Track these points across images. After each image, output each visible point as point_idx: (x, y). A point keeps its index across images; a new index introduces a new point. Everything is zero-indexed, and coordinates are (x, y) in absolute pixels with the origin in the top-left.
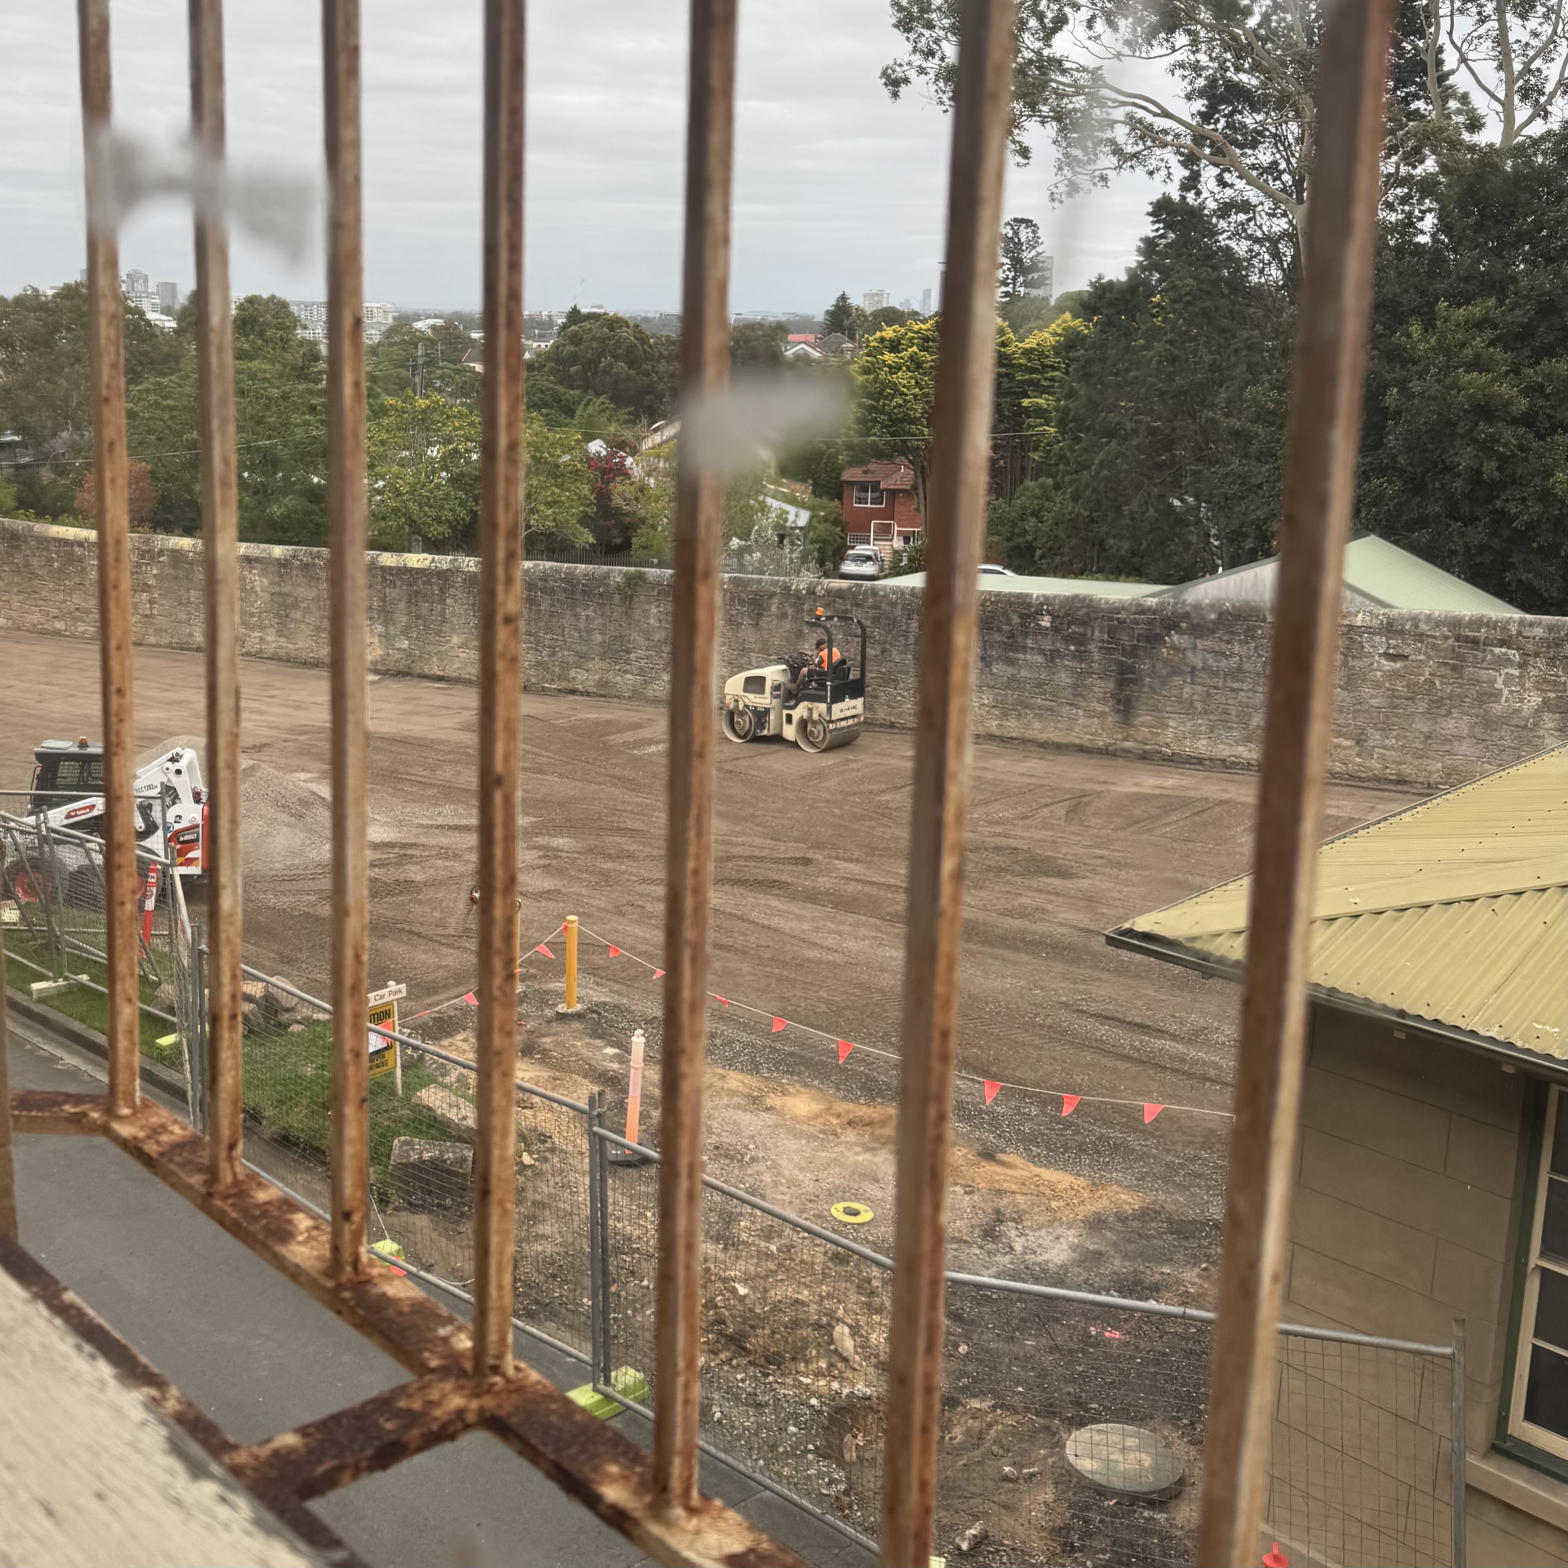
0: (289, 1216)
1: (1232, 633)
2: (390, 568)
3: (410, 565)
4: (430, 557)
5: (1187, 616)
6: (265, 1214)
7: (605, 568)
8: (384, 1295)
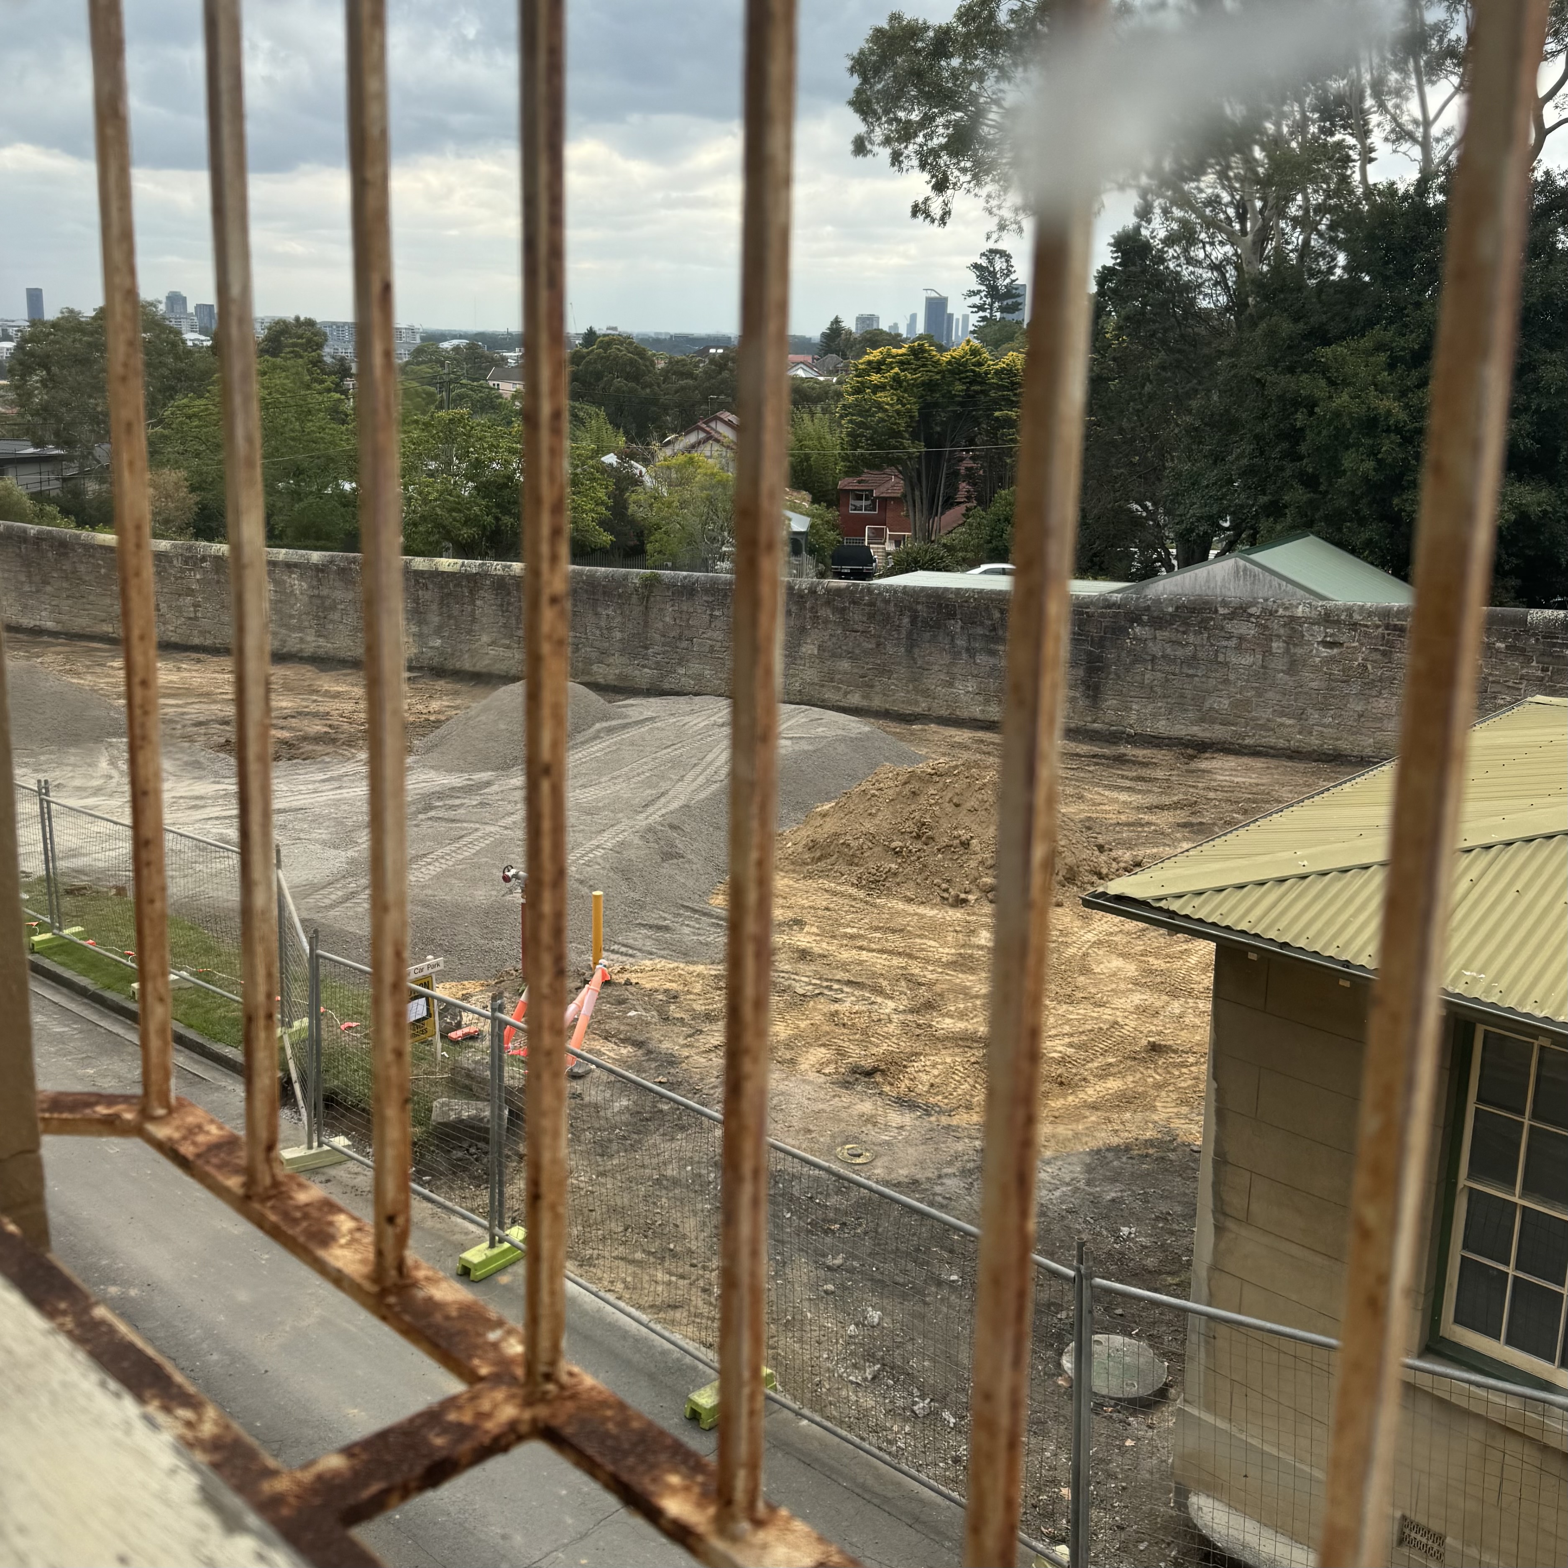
0: (330, 1218)
1: (1188, 624)
2: (422, 573)
3: (441, 569)
4: (460, 561)
5: (1148, 609)
6: (306, 1216)
7: (623, 570)
8: (430, 1300)
